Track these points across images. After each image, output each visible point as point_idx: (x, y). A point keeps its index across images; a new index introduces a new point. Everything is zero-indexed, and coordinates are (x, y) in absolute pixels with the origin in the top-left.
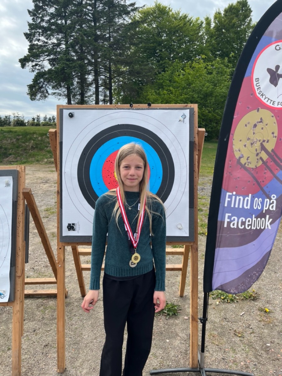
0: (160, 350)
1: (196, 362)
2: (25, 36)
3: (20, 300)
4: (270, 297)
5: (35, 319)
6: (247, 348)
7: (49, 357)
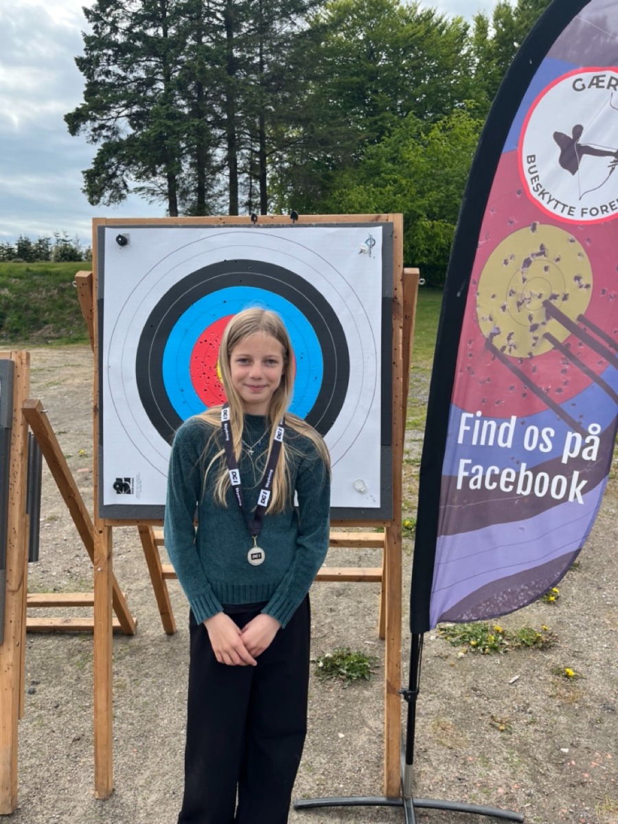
0: (321, 755)
1: (396, 783)
2: (78, 65)
3: (15, 642)
4: (581, 643)
5: (60, 682)
6: (517, 756)
7: (81, 764)
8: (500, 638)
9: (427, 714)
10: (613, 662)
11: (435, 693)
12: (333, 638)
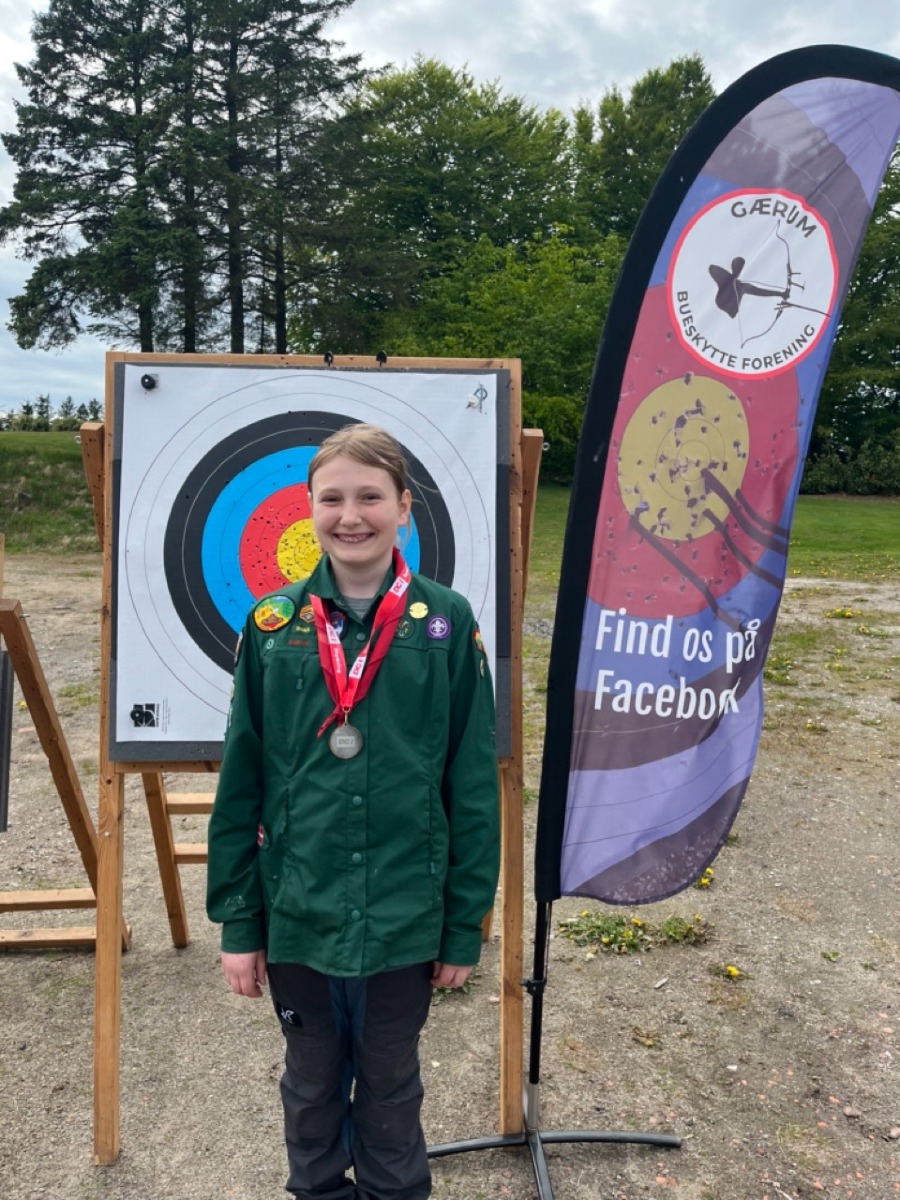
1: (516, 1118)
2: (6, 145)
4: (745, 935)
5: (25, 1016)
6: (671, 1077)
7: (68, 1120)
8: (640, 933)
9: (549, 1032)
10: (786, 957)
11: (558, 1006)
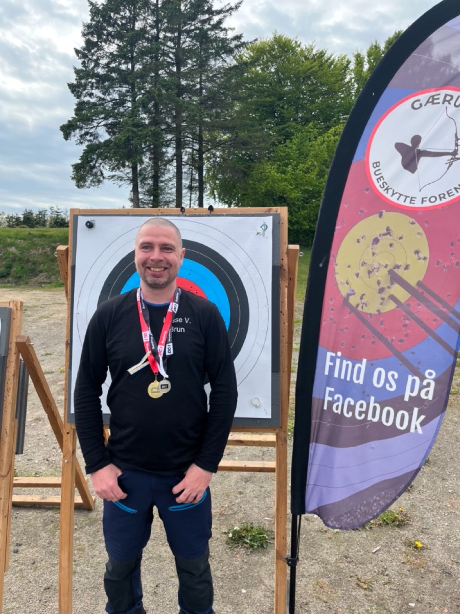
0: (228, 606)
2: (70, 88)
3: (3, 514)
4: (428, 521)
6: (375, 608)
7: (49, 607)
9: (309, 576)
10: (451, 537)
11: (316, 560)
12: (241, 515)
